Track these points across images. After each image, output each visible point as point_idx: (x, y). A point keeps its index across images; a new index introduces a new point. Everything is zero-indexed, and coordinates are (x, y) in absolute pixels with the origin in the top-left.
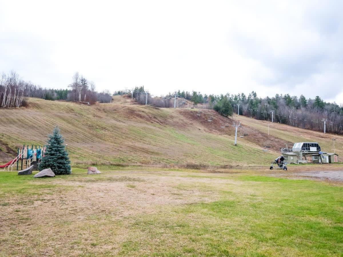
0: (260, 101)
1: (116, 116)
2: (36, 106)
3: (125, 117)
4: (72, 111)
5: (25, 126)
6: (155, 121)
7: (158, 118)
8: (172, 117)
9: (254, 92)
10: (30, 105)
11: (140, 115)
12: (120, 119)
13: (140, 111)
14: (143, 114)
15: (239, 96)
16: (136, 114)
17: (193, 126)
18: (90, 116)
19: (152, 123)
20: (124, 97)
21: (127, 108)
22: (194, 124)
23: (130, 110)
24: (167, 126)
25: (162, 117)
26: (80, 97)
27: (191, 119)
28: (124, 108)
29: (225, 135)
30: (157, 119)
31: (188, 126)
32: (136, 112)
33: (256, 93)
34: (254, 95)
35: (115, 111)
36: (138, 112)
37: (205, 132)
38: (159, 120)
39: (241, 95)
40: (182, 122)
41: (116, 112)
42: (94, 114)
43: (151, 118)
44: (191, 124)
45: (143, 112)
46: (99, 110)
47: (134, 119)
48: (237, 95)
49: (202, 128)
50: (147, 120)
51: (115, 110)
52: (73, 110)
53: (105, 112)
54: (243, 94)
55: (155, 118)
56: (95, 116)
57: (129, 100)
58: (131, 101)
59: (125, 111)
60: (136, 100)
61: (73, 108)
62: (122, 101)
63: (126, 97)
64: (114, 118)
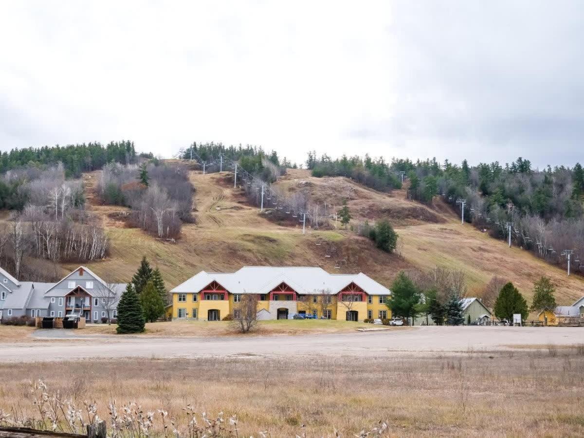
1: (211, 262)
3: (224, 263)
4: (158, 257)
11: (245, 257)
12: (218, 265)
13: (243, 250)
14: (249, 255)
18: (182, 265)
21: (226, 245)
23: (231, 249)
26: (160, 229)
28: (222, 246)
30: (268, 261)
32: (239, 253)
35: (210, 253)
36: (241, 253)
41: (212, 255)
42: (185, 261)
43: (259, 261)
45: (249, 250)
46: (190, 251)
47: (236, 264)
51: (211, 251)
52: (157, 255)
53: (198, 255)
55: (266, 260)
56: (187, 263)
57: (227, 192)
58: (233, 195)
59: (224, 252)
60: (243, 192)
61: (157, 251)
62: (214, 194)
63: (222, 183)
64: (210, 264)
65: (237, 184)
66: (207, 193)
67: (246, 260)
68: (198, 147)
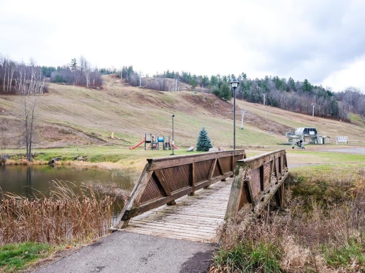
0: (250, 83)
1: (128, 101)
2: (56, 92)
3: (137, 102)
4: (88, 97)
5: (72, 114)
6: (164, 106)
7: (166, 102)
8: (177, 102)
9: (244, 74)
10: (49, 91)
12: (134, 104)
13: (147, 96)
14: (151, 99)
15: (229, 77)
16: (146, 99)
17: (198, 111)
18: (108, 102)
19: (162, 108)
20: (112, 77)
21: (135, 92)
22: (198, 108)
23: (139, 95)
24: (176, 111)
25: (169, 102)
27: (195, 104)
29: (229, 119)
30: (164, 103)
31: (193, 111)
32: (145, 97)
33: (246, 74)
34: (244, 76)
35: (126, 96)
36: (147, 97)
37: (209, 116)
38: (167, 105)
39: (231, 76)
40: (187, 106)
41: (127, 98)
42: (109, 100)
43: (159, 103)
44: (196, 108)
45: (151, 96)
46: (111, 95)
47: (146, 104)
48: (227, 76)
49: (206, 112)
50: (157, 105)
53: (117, 97)
54: (233, 75)
55: (163, 102)
56: (111, 101)
57: (118, 81)
58: (122, 82)
59: (135, 96)
60: (126, 81)
61: (88, 94)
62: (112, 81)
63: (114, 77)
64: (128, 103)
65: (122, 78)
66: (108, 81)
67: (151, 102)
68: (99, 70)
